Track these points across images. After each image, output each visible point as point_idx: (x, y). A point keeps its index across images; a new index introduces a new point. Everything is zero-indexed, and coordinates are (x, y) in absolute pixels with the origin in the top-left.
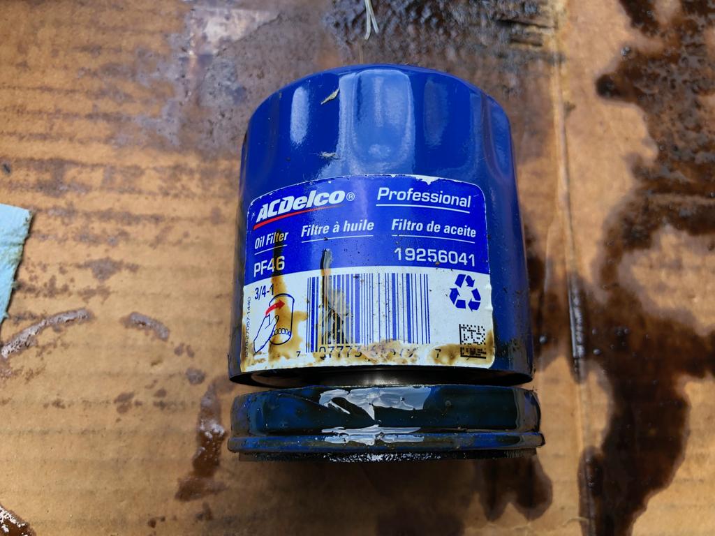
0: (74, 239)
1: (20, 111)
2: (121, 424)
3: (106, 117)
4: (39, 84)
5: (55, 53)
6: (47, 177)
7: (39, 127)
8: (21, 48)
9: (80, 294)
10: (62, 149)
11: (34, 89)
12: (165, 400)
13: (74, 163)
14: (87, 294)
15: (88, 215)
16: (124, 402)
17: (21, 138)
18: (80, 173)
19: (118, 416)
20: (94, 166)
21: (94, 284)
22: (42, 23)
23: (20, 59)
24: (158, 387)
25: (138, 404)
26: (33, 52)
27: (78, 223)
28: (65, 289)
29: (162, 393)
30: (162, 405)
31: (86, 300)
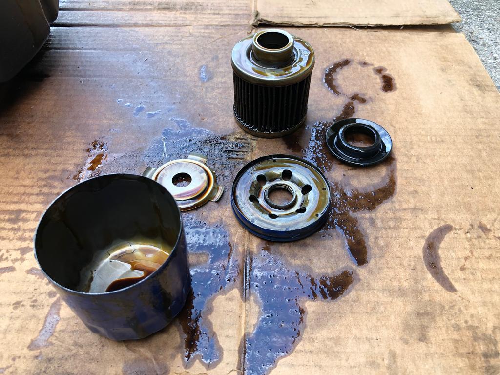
0: (17, 239)
1: (10, 194)
2: (12, 314)
3: (44, 194)
4: (20, 184)
5: (30, 173)
6: (13, 217)
7: (15, 199)
8: (18, 173)
9: (12, 260)
10: (22, 207)
11: (18, 186)
12: (35, 304)
13: (25, 211)
14: (16, 260)
15: (25, 230)
16: (17, 304)
17: (7, 203)
18: (27, 215)
19: (13, 310)
20: (33, 212)
21: (19, 256)
22: (28, 164)
23: (16, 176)
24: (34, 299)
25: (23, 305)
26: (22, 173)
27: (20, 233)
28: (7, 259)
29: (35, 301)
30: (33, 306)
31: (14, 263)
